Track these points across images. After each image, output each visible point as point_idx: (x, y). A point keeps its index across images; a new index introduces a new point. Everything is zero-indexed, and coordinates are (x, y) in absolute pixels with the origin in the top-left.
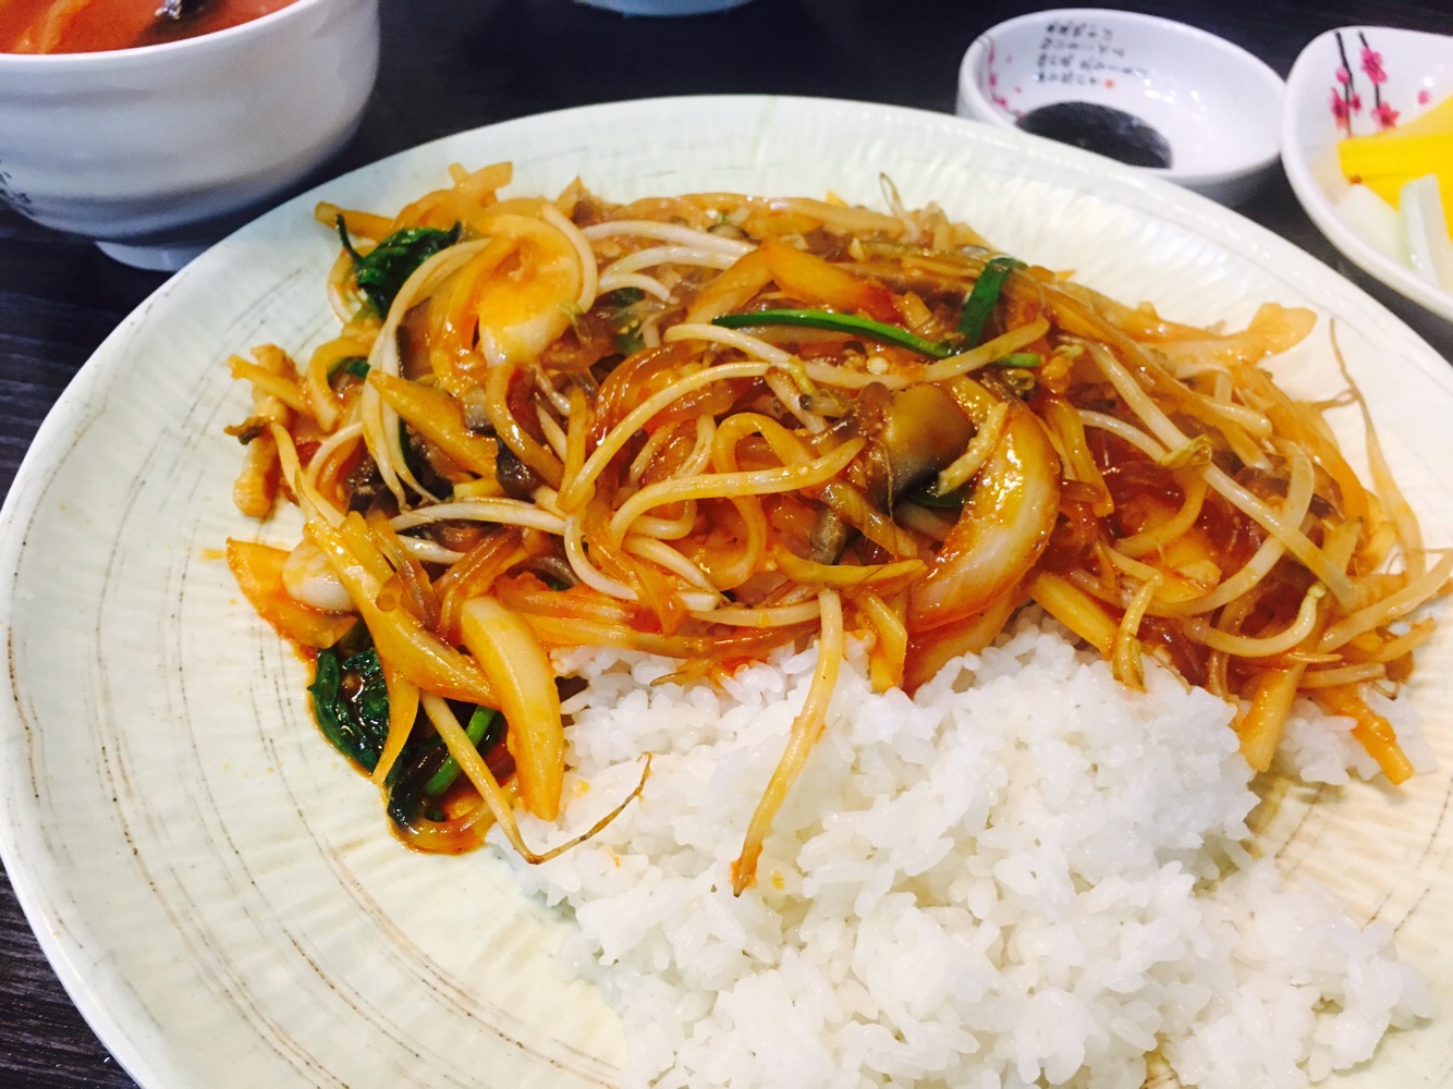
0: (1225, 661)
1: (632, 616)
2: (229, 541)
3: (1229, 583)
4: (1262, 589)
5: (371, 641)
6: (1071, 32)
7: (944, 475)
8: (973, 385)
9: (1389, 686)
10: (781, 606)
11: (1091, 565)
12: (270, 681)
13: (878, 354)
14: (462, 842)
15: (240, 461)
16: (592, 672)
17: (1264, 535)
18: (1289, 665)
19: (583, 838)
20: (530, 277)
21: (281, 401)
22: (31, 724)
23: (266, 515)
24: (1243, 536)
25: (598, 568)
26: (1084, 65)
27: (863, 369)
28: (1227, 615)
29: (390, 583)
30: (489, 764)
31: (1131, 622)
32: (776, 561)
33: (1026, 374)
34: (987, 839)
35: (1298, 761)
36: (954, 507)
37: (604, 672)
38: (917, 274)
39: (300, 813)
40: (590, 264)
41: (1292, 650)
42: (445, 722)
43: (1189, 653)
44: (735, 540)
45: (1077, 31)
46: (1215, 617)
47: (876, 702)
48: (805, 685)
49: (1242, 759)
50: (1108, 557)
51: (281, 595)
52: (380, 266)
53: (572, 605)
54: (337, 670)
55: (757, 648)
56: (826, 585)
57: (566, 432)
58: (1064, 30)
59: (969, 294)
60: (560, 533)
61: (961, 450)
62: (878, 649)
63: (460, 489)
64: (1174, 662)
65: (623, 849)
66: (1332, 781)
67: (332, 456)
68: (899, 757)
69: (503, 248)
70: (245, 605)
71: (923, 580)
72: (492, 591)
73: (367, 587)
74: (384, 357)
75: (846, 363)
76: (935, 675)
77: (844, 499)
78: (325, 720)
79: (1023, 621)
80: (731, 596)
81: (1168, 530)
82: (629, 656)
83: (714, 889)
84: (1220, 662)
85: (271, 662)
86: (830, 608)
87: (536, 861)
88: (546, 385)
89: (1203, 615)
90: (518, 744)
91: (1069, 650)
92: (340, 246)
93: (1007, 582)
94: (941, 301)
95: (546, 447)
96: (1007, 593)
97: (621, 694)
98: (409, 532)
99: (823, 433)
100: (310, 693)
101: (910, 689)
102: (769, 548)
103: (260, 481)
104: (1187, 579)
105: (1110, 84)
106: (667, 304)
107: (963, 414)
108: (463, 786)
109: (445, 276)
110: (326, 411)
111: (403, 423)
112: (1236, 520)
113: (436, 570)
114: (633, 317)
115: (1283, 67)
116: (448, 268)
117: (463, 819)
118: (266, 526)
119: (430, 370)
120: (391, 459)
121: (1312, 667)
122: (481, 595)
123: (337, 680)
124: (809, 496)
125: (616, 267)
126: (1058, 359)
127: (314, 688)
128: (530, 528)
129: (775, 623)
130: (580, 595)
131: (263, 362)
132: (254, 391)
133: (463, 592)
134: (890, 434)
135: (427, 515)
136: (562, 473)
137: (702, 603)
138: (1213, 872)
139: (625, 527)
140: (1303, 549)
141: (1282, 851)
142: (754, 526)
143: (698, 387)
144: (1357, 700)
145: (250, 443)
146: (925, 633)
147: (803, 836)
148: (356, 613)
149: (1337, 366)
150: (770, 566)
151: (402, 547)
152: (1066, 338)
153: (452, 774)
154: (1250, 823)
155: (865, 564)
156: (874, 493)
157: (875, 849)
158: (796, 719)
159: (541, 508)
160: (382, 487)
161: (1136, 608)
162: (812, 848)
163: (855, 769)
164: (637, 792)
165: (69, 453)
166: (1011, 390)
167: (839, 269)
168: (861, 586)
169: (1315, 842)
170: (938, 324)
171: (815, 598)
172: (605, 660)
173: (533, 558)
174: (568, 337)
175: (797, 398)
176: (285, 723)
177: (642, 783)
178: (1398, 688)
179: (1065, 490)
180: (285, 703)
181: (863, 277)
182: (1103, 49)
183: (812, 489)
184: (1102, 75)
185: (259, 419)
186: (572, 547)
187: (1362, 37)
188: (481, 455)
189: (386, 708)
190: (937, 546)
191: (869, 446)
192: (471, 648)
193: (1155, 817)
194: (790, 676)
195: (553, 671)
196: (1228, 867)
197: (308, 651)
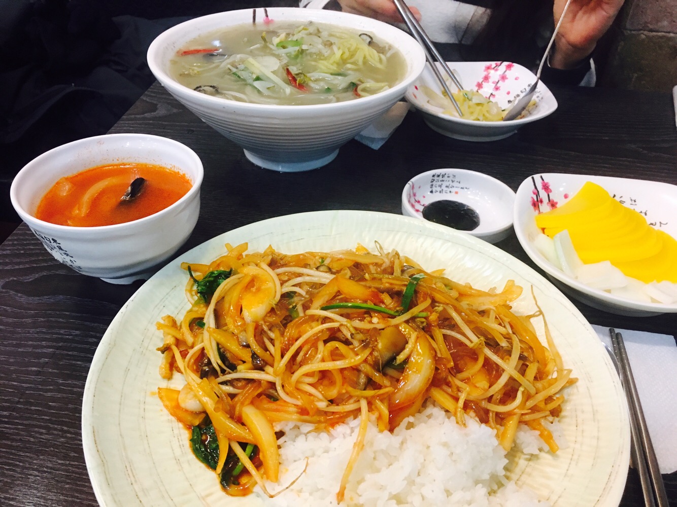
0: (494, 414)
1: (300, 410)
2: (159, 388)
3: (493, 388)
4: (504, 388)
5: (211, 422)
6: (441, 176)
7: (398, 357)
8: (406, 325)
9: (551, 418)
10: (348, 404)
11: (448, 384)
12: (176, 438)
13: (376, 316)
14: (245, 492)
15: (161, 360)
16: (286, 430)
17: (503, 370)
18: (515, 414)
19: (287, 488)
20: (258, 290)
21: (174, 336)
22: (104, 460)
23: (169, 378)
24: (497, 371)
25: (287, 394)
26: (447, 187)
27: (370, 322)
28: (494, 398)
29: (217, 402)
30: (254, 464)
31: (461, 403)
32: (346, 390)
33: (423, 320)
34: (418, 480)
35: (523, 446)
36: (402, 368)
37: (291, 429)
38: (387, 285)
39: (191, 485)
40: (278, 283)
41: (515, 409)
42: (238, 450)
43: (482, 413)
44: (332, 382)
45: (443, 176)
46: (490, 399)
47: (380, 436)
48: (357, 431)
49: (501, 447)
50: (453, 380)
51: (178, 406)
52: (205, 285)
53: (279, 407)
54: (199, 433)
55: (341, 419)
56: (362, 397)
57: (274, 346)
58: (438, 176)
59: (405, 290)
60: (274, 382)
61: (403, 348)
62: (380, 418)
63: (239, 368)
64: (477, 415)
65: (300, 491)
66: (534, 453)
67: (192, 356)
68: (389, 454)
69: (248, 279)
70: (166, 412)
71: (394, 393)
72: (252, 403)
73: (210, 404)
74: (210, 321)
75: (365, 320)
76: (400, 424)
77: (366, 368)
78: (196, 451)
79: (428, 403)
80: (332, 402)
81: (474, 369)
82: (299, 424)
83: (331, 503)
84: (492, 414)
85: (176, 431)
86: (364, 404)
87: (272, 497)
88: (265, 328)
89: (485, 399)
90: (264, 457)
91: (443, 413)
92: (189, 276)
93: (420, 392)
94: (395, 294)
95: (268, 352)
96: (421, 395)
97: (297, 436)
98: (222, 383)
99: (359, 346)
100: (191, 442)
101: (391, 430)
102: (343, 385)
103: (168, 366)
104: (478, 388)
105: (457, 193)
106: (305, 298)
107: (404, 336)
108: (245, 471)
109: (228, 289)
110: (189, 339)
111: (218, 344)
112: (494, 365)
113: (232, 396)
114: (294, 302)
115: (515, 189)
116: (229, 286)
117: (245, 484)
118: (170, 381)
119: (226, 325)
120: (215, 358)
121: (523, 414)
122: (249, 404)
123: (200, 437)
124: (355, 368)
125: (287, 284)
126: (434, 313)
127: (192, 440)
128: (264, 380)
129: (346, 410)
130: (282, 404)
131: (166, 323)
132: (164, 333)
133: (242, 404)
134: (380, 346)
135: (228, 377)
136: (274, 360)
137: (322, 405)
138: (495, 487)
139: (296, 380)
140: (517, 375)
141: (519, 478)
142: (338, 378)
143: (317, 331)
144: (540, 424)
145: (165, 353)
146: (395, 410)
147: (359, 483)
148: (205, 412)
149: (535, 302)
150: (344, 391)
151: (221, 389)
152: (437, 304)
153: (242, 467)
154: (506, 469)
155: (374, 389)
156: (376, 366)
157: (382, 486)
158: (355, 443)
159: (267, 373)
160: (211, 366)
161: (463, 397)
162: (362, 486)
163: (374, 458)
164: (304, 471)
165: (105, 362)
166: (418, 326)
167: (362, 285)
168: (373, 397)
169: (530, 475)
170: (394, 304)
171: (359, 401)
172: (291, 425)
173: (264, 391)
174: (272, 311)
175: (350, 334)
176: (182, 453)
177: (306, 468)
178: (554, 419)
179: (437, 360)
180: (182, 446)
181: (370, 287)
182: (453, 181)
183: (356, 366)
184: (453, 190)
185: (168, 344)
186: (279, 388)
187: (541, 177)
188: (246, 355)
189: (218, 446)
190: (398, 381)
191: (373, 350)
192: (246, 423)
193: (473, 469)
194: (352, 427)
195: (274, 430)
196: (501, 485)
197: (189, 427)
